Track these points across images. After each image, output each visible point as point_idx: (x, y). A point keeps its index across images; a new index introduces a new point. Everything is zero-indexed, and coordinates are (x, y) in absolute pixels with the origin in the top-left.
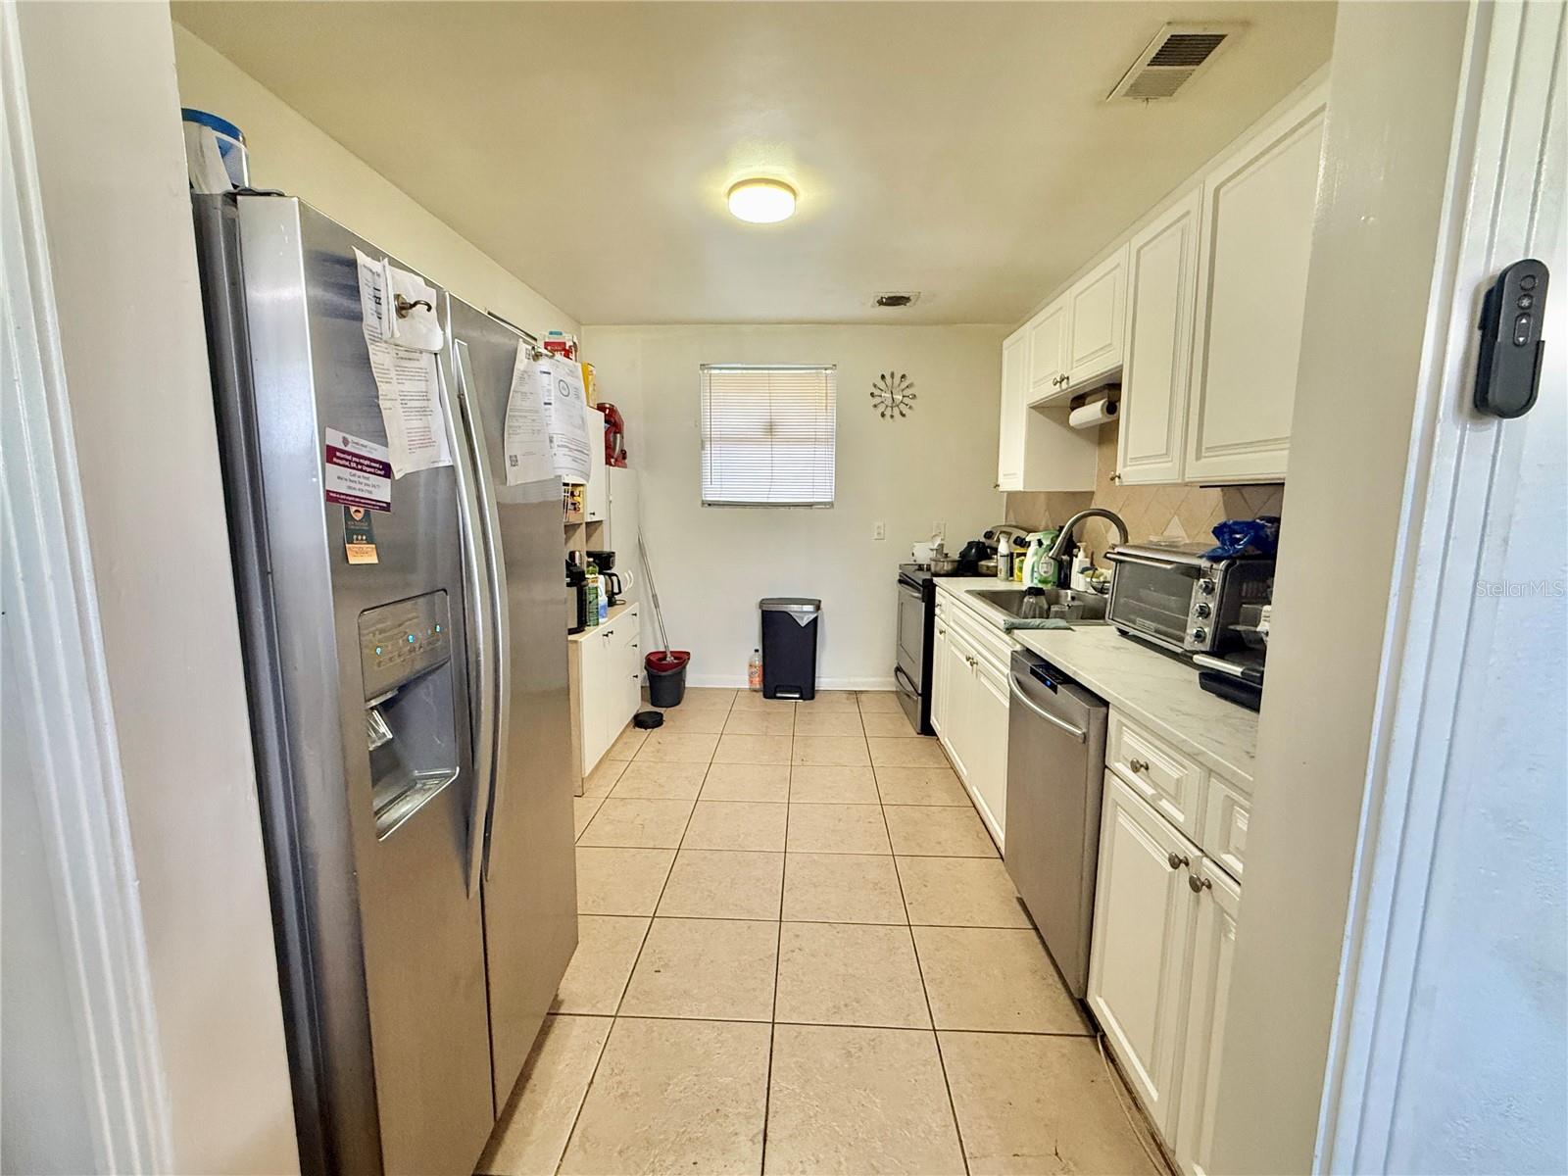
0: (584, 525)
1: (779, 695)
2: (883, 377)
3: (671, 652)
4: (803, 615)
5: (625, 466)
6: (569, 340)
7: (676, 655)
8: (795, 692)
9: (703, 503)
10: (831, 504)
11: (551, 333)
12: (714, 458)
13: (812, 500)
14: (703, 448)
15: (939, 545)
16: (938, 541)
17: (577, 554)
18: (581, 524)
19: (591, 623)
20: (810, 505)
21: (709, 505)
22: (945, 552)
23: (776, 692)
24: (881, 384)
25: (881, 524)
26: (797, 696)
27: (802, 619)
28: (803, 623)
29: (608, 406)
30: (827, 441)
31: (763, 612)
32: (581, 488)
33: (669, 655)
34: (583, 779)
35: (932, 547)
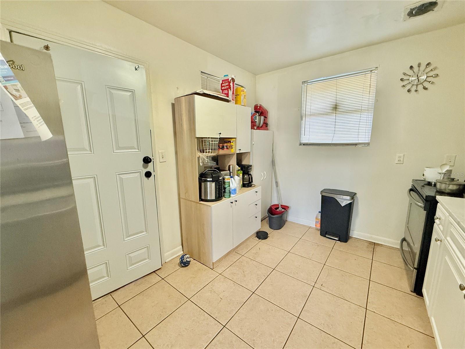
0: (236, 155)
1: (327, 236)
2: (411, 67)
3: (281, 205)
4: (344, 201)
5: (267, 130)
6: (230, 77)
7: (283, 207)
8: (336, 237)
9: (300, 144)
10: (368, 144)
11: (224, 76)
12: (307, 124)
13: (357, 142)
14: (302, 119)
15: (447, 171)
16: (447, 168)
17: (231, 166)
18: (233, 154)
19: (227, 197)
20: (356, 144)
21: (304, 145)
22: (452, 177)
23: (326, 234)
24: (410, 72)
25: (402, 155)
26: (337, 239)
27: (343, 202)
28: (343, 204)
29: (259, 105)
30: (368, 110)
31: (322, 196)
32: (234, 140)
33: (280, 207)
34: (213, 263)
35: (440, 171)
